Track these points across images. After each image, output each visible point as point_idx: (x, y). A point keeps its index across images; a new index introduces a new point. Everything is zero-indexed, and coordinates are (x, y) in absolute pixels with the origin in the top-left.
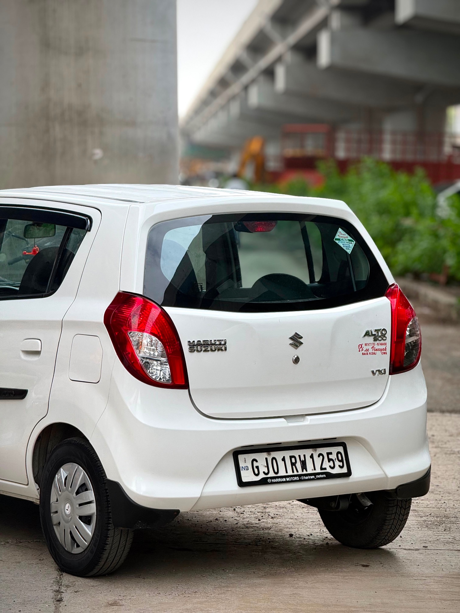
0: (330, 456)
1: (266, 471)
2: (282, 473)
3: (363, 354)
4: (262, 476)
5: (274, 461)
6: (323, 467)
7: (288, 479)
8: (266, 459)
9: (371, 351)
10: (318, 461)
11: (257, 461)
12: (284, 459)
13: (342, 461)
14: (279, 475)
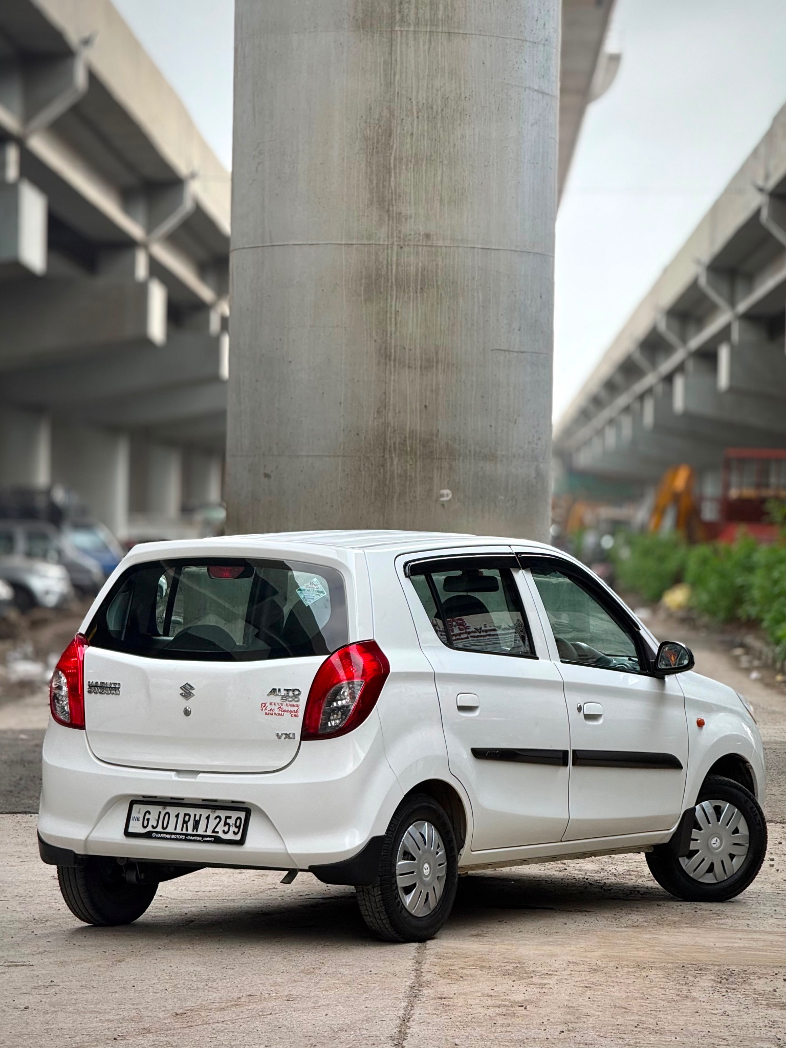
0: (228, 821)
1: (155, 825)
2: (170, 829)
3: (266, 714)
4: (149, 829)
5: (167, 816)
6: (216, 830)
7: (173, 836)
8: (160, 812)
9: (277, 711)
10: (213, 823)
11: (150, 813)
12: (177, 816)
13: (239, 827)
14: (166, 831)
